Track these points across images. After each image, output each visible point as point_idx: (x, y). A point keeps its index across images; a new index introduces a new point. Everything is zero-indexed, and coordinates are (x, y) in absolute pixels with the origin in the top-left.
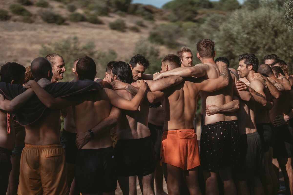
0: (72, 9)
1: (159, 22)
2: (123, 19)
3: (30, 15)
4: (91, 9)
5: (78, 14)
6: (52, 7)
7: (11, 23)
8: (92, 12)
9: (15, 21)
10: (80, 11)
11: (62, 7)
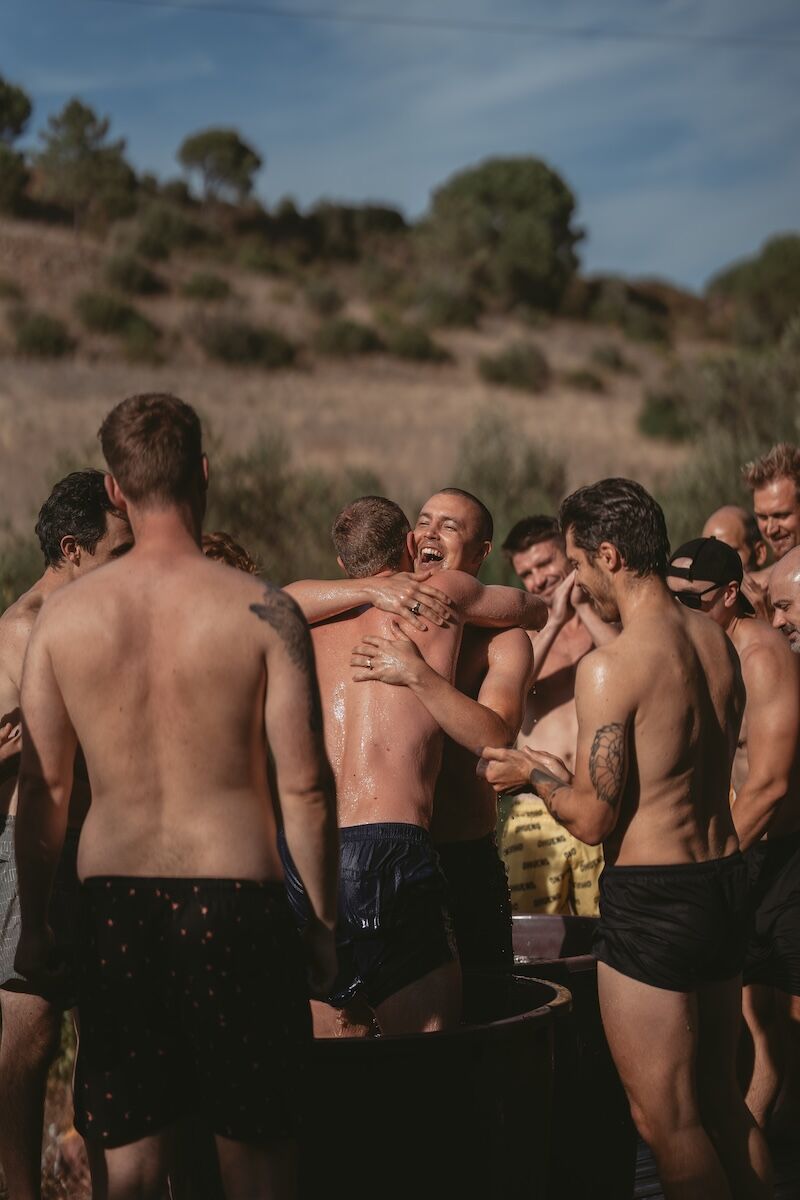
0: (329, 304)
1: (689, 350)
2: (540, 340)
3: (155, 332)
4: (409, 302)
5: (350, 327)
6: (244, 301)
7: (78, 367)
8: (411, 317)
9: (94, 357)
10: (360, 312)
11: (285, 299)
